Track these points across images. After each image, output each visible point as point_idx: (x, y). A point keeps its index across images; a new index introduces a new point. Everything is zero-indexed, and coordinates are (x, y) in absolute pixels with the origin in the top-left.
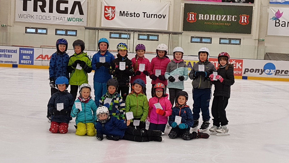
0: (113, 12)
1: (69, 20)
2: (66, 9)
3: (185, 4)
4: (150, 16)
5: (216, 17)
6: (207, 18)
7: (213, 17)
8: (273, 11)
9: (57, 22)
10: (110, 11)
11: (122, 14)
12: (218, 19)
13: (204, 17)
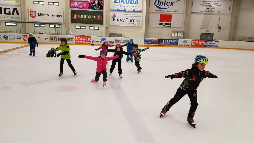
0: (35, 14)
1: (12, 18)
2: (10, 12)
3: (71, 10)
4: (54, 16)
5: (86, 16)
6: (82, 17)
7: (85, 17)
8: (112, 14)
9: (5, 19)
10: (33, 13)
11: (40, 14)
12: (88, 17)
13: (81, 16)
